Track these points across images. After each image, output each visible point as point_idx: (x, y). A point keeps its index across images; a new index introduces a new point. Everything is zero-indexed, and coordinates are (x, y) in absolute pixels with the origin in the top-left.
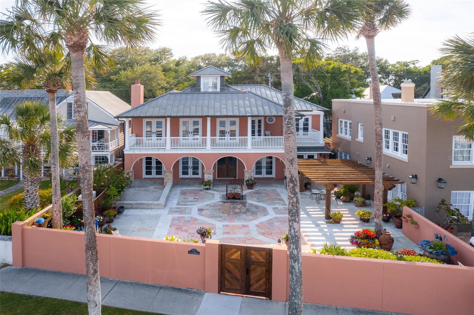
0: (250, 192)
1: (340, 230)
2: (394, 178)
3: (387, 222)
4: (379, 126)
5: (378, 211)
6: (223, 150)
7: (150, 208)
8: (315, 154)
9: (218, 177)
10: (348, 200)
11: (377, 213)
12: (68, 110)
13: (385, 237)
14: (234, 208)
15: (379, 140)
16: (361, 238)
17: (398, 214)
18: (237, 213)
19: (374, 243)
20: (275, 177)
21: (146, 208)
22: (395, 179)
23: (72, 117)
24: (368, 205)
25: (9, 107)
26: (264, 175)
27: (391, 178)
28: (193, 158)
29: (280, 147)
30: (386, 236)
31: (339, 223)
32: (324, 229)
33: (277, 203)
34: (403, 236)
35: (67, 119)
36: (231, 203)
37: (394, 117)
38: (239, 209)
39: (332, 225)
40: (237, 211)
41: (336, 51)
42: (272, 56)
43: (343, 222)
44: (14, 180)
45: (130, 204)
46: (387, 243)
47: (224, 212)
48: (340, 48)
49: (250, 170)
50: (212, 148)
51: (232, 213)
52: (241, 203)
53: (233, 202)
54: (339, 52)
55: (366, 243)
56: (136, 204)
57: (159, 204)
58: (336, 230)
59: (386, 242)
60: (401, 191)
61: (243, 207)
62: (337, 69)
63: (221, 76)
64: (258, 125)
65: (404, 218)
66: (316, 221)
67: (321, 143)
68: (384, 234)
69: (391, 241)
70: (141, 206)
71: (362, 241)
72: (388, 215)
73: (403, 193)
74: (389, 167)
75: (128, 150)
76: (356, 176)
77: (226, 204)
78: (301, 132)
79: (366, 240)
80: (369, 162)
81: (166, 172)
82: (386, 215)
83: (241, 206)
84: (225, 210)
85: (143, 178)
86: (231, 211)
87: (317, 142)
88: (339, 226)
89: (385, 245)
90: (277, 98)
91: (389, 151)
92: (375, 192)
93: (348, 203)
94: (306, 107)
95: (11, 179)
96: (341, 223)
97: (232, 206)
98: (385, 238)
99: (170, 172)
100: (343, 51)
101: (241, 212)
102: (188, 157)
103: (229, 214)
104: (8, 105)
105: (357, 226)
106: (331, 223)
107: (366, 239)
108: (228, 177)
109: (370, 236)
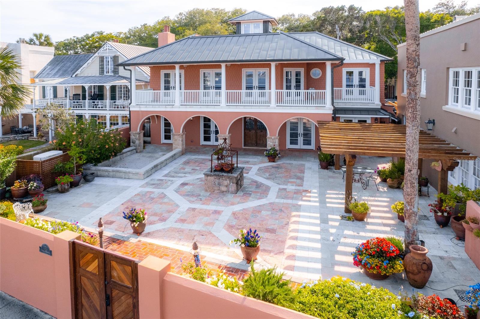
0: (268, 166)
1: (356, 234)
2: (461, 150)
3: (443, 227)
4: (413, 42)
5: (409, 205)
6: (239, 108)
7: (128, 178)
8: (368, 118)
9: (244, 146)
10: (396, 185)
11: (408, 208)
12: (100, 65)
13: (414, 258)
14: (219, 184)
15: (412, 70)
16: (370, 255)
17: (459, 214)
18: (223, 192)
19: (393, 267)
20: (314, 149)
21: (124, 177)
22: (463, 152)
23: (104, 72)
24: (425, 196)
25: (58, 65)
26: (300, 145)
27: (458, 150)
28: (205, 118)
29: (313, 105)
30: (417, 257)
31: (361, 220)
32: (330, 229)
33: (291, 182)
34: (465, 256)
35: (100, 74)
36: (215, 177)
37: (466, 44)
38: (227, 186)
39: (349, 222)
40: (224, 189)
41: (437, 8)
42: (342, 6)
43: (369, 220)
44: (42, 140)
45: (107, 171)
46: (416, 271)
47: (207, 189)
48: (443, 3)
49: (273, 136)
50: (227, 104)
51: (218, 191)
52: (229, 177)
53: (218, 175)
54: (440, 9)
55: (376, 265)
56: (113, 171)
57: (137, 174)
58: (351, 233)
59: (415, 268)
60: (474, 174)
61: (231, 184)
62: (426, 20)
63: (264, 21)
64: (296, 78)
65: (467, 223)
66: (327, 215)
67: (376, 103)
68: (414, 253)
69: (425, 267)
70: (118, 174)
71: (370, 261)
72: (445, 214)
73: (476, 177)
74: (456, 132)
75: (134, 107)
76: (399, 145)
77: (209, 178)
78: (356, 90)
79: (377, 261)
80: (430, 126)
81: (175, 135)
82: (443, 214)
83: (228, 182)
84: (208, 187)
85: (162, 143)
86: (216, 189)
87: (371, 102)
88: (359, 226)
89: (412, 273)
90: (328, 46)
91: (457, 106)
92: (405, 168)
93: (395, 190)
94: (363, 57)
95: (40, 139)
96: (365, 220)
97: (217, 181)
98: (415, 261)
99: (180, 135)
100: (445, 7)
101: (229, 192)
102: (200, 116)
103: (213, 192)
104: (57, 63)
105: (388, 229)
106: (349, 219)
107: (378, 257)
108: (256, 146)
109: (386, 252)
